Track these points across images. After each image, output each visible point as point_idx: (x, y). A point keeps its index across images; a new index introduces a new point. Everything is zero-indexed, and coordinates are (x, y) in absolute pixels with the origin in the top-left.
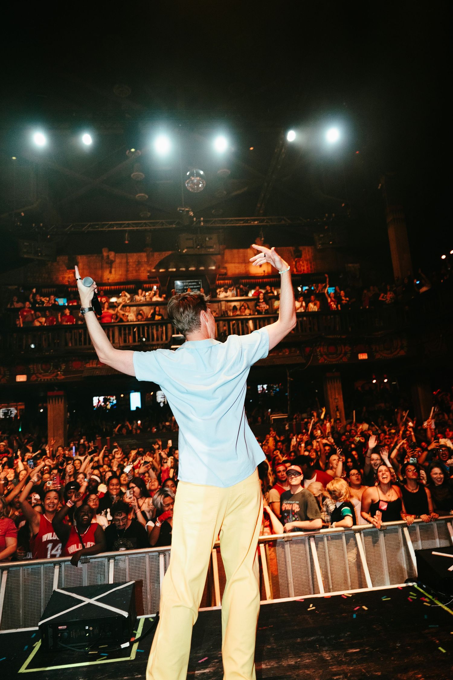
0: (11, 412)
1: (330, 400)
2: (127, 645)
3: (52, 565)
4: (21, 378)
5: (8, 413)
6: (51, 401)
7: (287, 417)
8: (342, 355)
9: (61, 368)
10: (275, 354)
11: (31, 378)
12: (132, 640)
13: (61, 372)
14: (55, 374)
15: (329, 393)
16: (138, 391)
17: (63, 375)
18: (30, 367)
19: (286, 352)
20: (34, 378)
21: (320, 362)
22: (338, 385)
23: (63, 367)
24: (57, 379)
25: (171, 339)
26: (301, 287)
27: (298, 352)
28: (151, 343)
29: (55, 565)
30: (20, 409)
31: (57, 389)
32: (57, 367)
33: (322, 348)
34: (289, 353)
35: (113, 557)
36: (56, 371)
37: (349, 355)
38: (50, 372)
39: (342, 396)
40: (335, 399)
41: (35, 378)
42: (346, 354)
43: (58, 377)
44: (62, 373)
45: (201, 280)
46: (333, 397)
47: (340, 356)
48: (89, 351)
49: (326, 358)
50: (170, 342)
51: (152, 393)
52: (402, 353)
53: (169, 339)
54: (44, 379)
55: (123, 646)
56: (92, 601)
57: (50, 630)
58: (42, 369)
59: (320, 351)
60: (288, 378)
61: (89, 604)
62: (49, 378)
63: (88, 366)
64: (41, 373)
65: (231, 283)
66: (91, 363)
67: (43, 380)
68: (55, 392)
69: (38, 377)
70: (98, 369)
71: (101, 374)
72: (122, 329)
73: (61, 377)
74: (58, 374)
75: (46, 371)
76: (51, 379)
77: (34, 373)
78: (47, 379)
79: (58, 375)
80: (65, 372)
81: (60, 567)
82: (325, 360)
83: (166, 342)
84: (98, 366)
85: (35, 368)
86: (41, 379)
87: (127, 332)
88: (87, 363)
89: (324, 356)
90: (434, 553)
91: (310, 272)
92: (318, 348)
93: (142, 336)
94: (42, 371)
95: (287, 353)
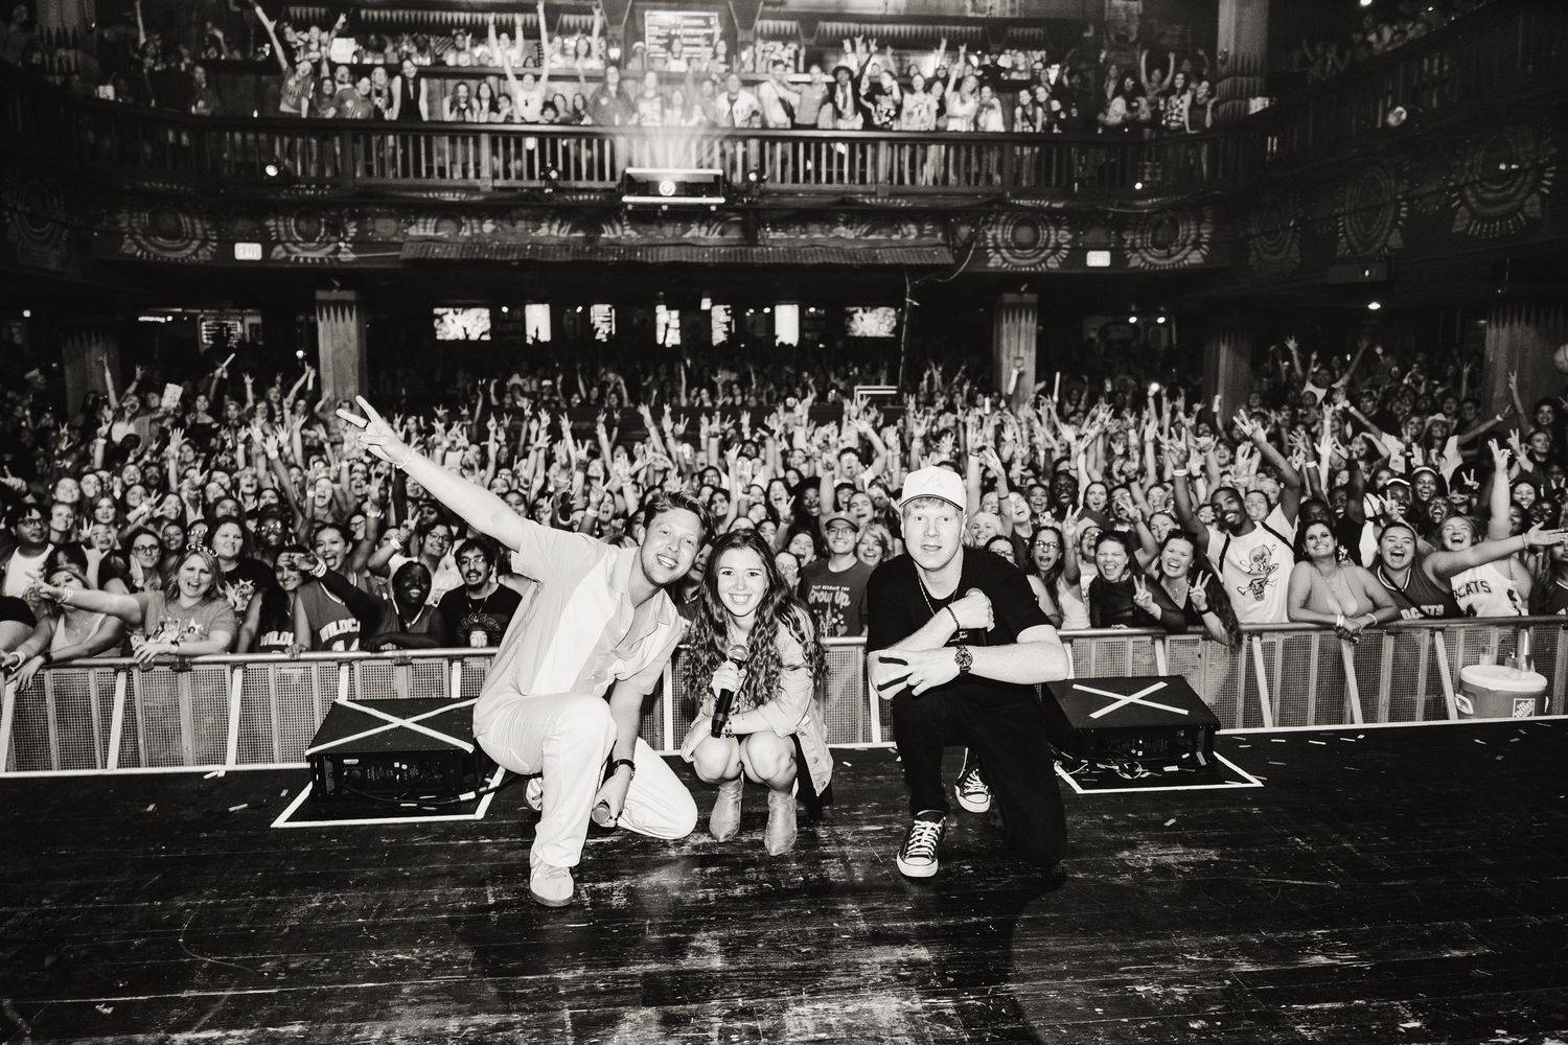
0: (229, 330)
1: (1005, 361)
2: (471, 795)
3: (335, 664)
4: (248, 251)
5: (221, 331)
6: (325, 314)
7: (894, 392)
8: (1048, 251)
9: (346, 233)
10: (882, 237)
11: (273, 254)
12: (482, 789)
13: (346, 242)
14: (330, 248)
15: (1004, 342)
16: (543, 303)
17: (353, 251)
18: (267, 223)
19: (909, 234)
20: (279, 252)
21: (991, 265)
22: (1029, 325)
23: (352, 231)
24: (338, 260)
25: (622, 179)
26: (978, 56)
27: (940, 235)
28: (573, 183)
29: (340, 665)
30: (251, 325)
31: (338, 284)
32: (336, 229)
33: (999, 232)
34: (917, 237)
35: (461, 658)
36: (334, 238)
37: (1064, 253)
38: (320, 242)
39: (1033, 354)
40: (1018, 358)
41: (284, 254)
42: (1058, 248)
43: (340, 256)
44: (350, 246)
45: (716, 14)
46: (1013, 353)
47: (1043, 255)
48: (415, 194)
49: (1007, 255)
50: (619, 186)
51: (579, 309)
52: (1195, 258)
53: (619, 177)
54: (306, 259)
55: (463, 797)
56: (409, 723)
57: (328, 765)
58: (300, 233)
59: (994, 238)
60: (908, 300)
61: (401, 728)
62: (317, 255)
63: (413, 231)
64: (296, 243)
65: (794, 30)
66: (421, 225)
67: (301, 260)
68: (335, 291)
69: (288, 251)
70: (438, 241)
71: (446, 256)
72: (500, 141)
73: (347, 255)
74: (340, 247)
75: (309, 238)
76: (321, 259)
77: (278, 242)
78: (313, 259)
79: (338, 250)
80: (358, 244)
81: (351, 669)
82: (1005, 260)
83: (612, 185)
84: (440, 234)
85: (282, 229)
86: (297, 259)
87: (512, 150)
88: (411, 224)
89: (1003, 251)
90: (1075, 686)
91: (1008, 15)
92: (990, 229)
93: (549, 165)
94: (299, 238)
95: (912, 237)
